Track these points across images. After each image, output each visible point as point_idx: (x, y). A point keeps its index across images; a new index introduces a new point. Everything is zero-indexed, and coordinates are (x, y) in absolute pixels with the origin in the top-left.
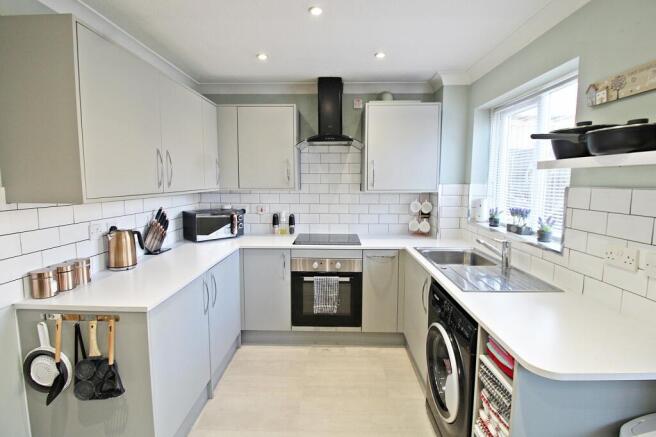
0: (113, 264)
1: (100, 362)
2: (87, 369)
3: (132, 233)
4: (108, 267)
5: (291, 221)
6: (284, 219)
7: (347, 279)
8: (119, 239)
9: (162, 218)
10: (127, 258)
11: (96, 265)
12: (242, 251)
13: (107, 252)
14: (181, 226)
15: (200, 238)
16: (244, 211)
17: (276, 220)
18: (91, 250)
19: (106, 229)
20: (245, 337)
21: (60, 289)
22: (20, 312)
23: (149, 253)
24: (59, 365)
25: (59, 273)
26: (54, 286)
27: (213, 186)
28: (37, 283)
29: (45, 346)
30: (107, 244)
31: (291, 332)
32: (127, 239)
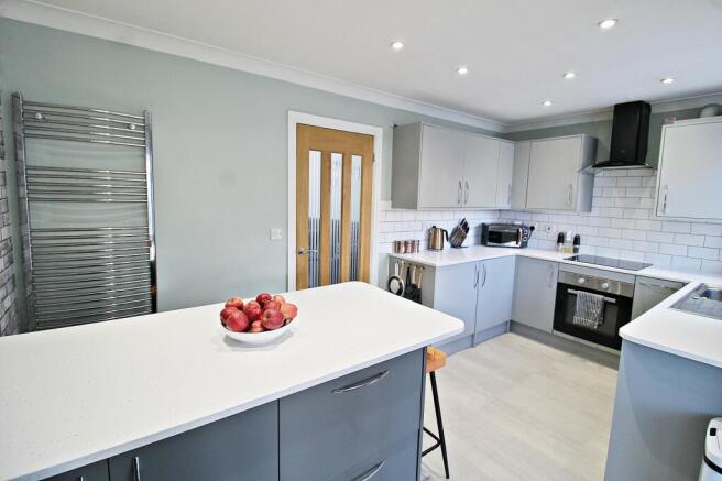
0: (431, 247)
1: (415, 287)
2: (410, 289)
3: (443, 231)
4: (429, 248)
5: (577, 240)
6: (569, 238)
7: (613, 300)
8: (435, 233)
9: (465, 226)
10: (438, 245)
11: (423, 246)
12: (519, 257)
13: (429, 240)
14: (480, 233)
15: (489, 243)
16: (532, 228)
17: (561, 238)
18: (421, 237)
19: (430, 227)
20: (512, 326)
21: (405, 252)
22: (391, 257)
23: (453, 246)
24: (400, 284)
25: (406, 243)
26: (403, 249)
27: (505, 205)
28: (397, 245)
29: (396, 275)
30: (430, 235)
31: (552, 335)
32: (439, 234)
